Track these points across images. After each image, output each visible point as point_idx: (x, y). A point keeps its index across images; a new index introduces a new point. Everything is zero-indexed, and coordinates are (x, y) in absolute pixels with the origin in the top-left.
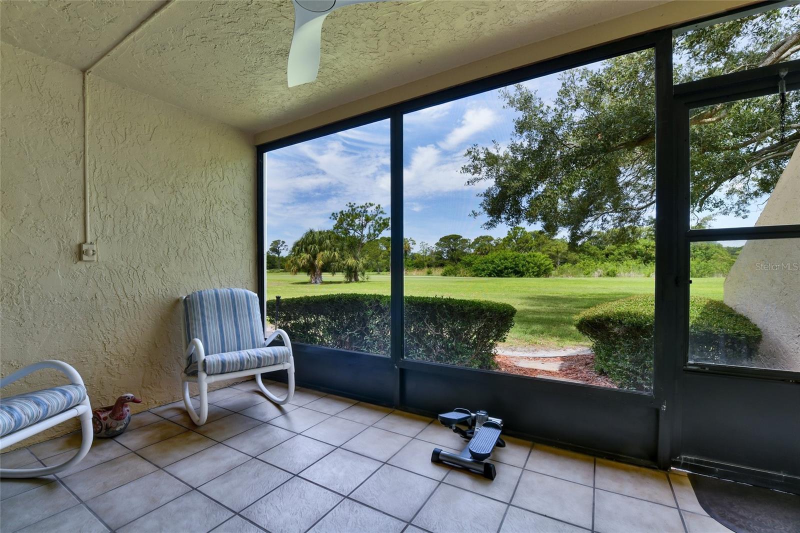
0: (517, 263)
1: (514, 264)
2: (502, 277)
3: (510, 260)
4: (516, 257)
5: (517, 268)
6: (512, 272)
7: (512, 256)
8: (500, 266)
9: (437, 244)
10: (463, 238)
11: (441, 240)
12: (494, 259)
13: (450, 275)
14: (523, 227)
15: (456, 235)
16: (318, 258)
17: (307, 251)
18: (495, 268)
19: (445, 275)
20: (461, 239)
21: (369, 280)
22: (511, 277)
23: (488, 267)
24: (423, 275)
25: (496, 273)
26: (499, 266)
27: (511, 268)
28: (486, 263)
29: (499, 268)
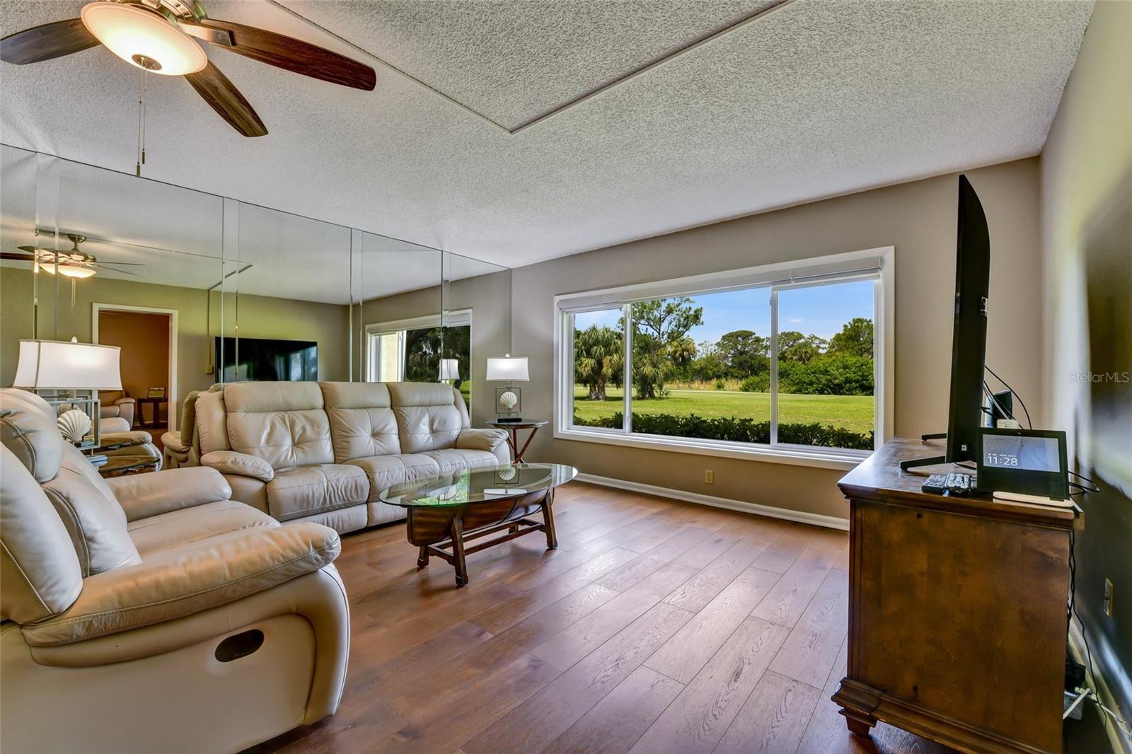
0: (866, 373)
1: (860, 376)
2: (841, 394)
3: (853, 369)
4: (862, 365)
5: (865, 382)
6: (856, 388)
7: (856, 363)
8: (837, 378)
9: (718, 344)
10: (757, 335)
11: (724, 338)
12: (827, 367)
13: (754, 390)
14: (868, 319)
15: (746, 332)
16: (605, 365)
17: (589, 355)
18: (830, 381)
19: (746, 390)
20: (754, 336)
21: (668, 396)
22: (856, 394)
23: (818, 380)
24: (710, 389)
25: (831, 388)
26: (835, 379)
27: (857, 381)
28: (814, 373)
29: (837, 381)
